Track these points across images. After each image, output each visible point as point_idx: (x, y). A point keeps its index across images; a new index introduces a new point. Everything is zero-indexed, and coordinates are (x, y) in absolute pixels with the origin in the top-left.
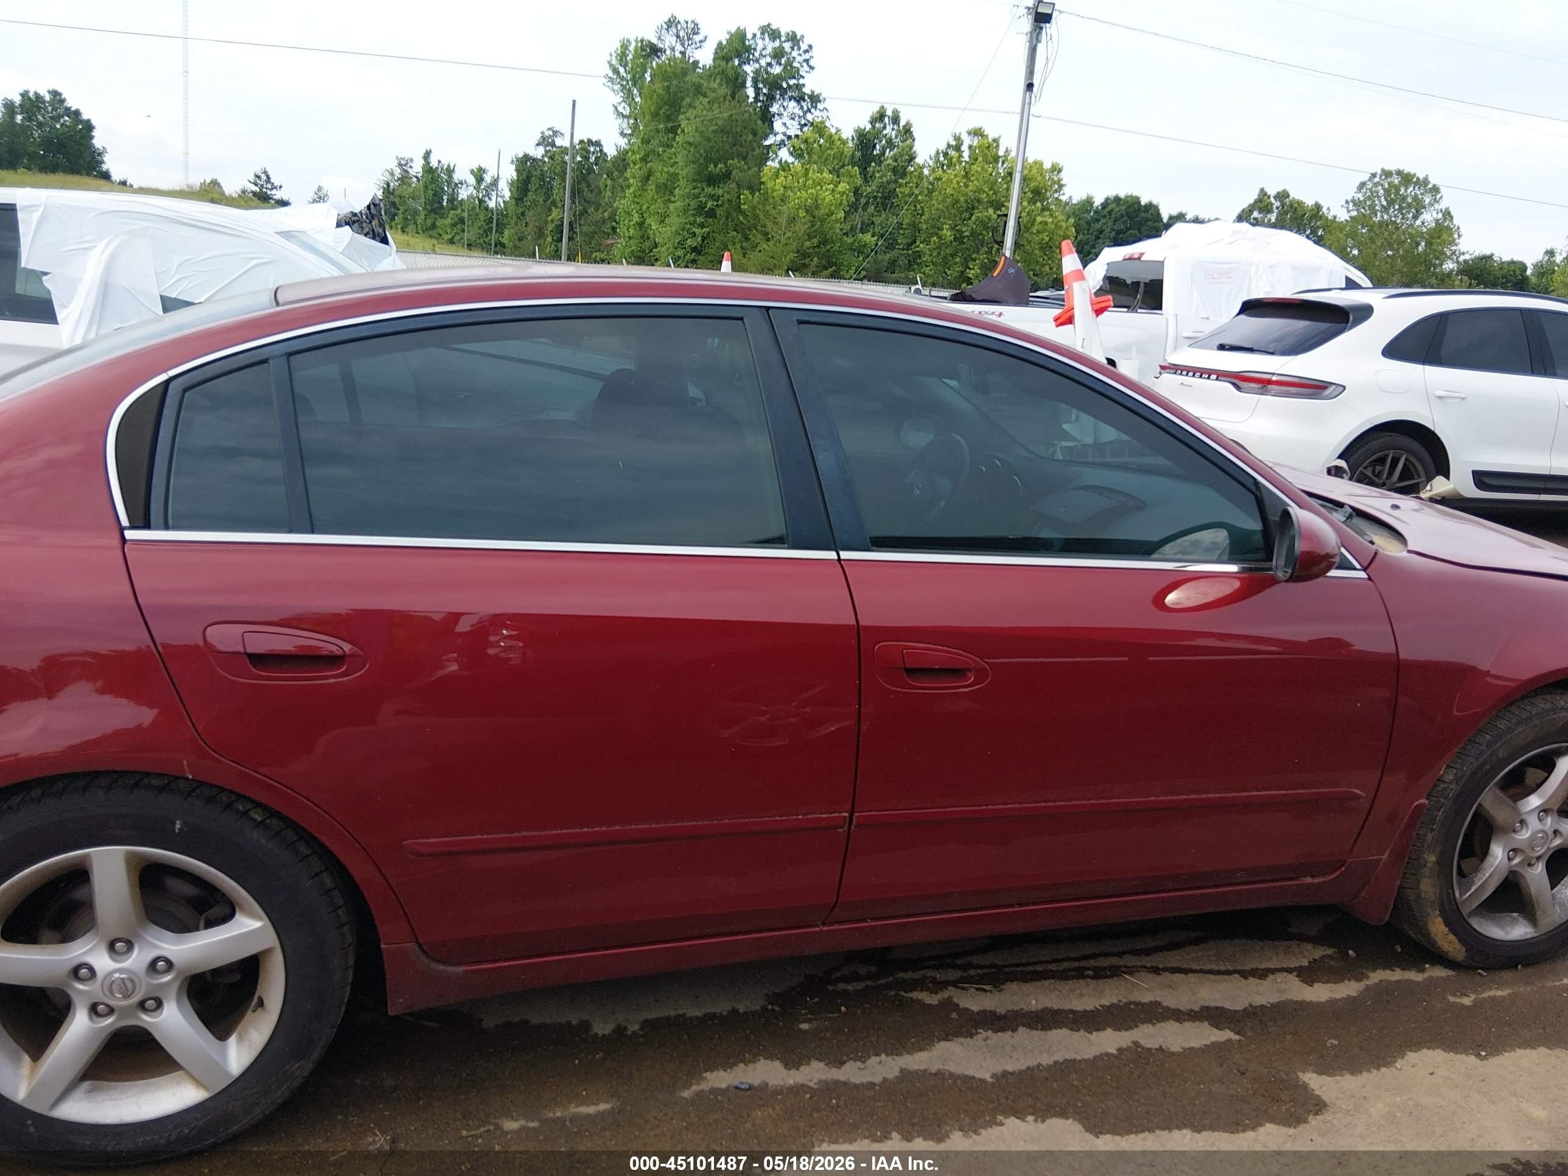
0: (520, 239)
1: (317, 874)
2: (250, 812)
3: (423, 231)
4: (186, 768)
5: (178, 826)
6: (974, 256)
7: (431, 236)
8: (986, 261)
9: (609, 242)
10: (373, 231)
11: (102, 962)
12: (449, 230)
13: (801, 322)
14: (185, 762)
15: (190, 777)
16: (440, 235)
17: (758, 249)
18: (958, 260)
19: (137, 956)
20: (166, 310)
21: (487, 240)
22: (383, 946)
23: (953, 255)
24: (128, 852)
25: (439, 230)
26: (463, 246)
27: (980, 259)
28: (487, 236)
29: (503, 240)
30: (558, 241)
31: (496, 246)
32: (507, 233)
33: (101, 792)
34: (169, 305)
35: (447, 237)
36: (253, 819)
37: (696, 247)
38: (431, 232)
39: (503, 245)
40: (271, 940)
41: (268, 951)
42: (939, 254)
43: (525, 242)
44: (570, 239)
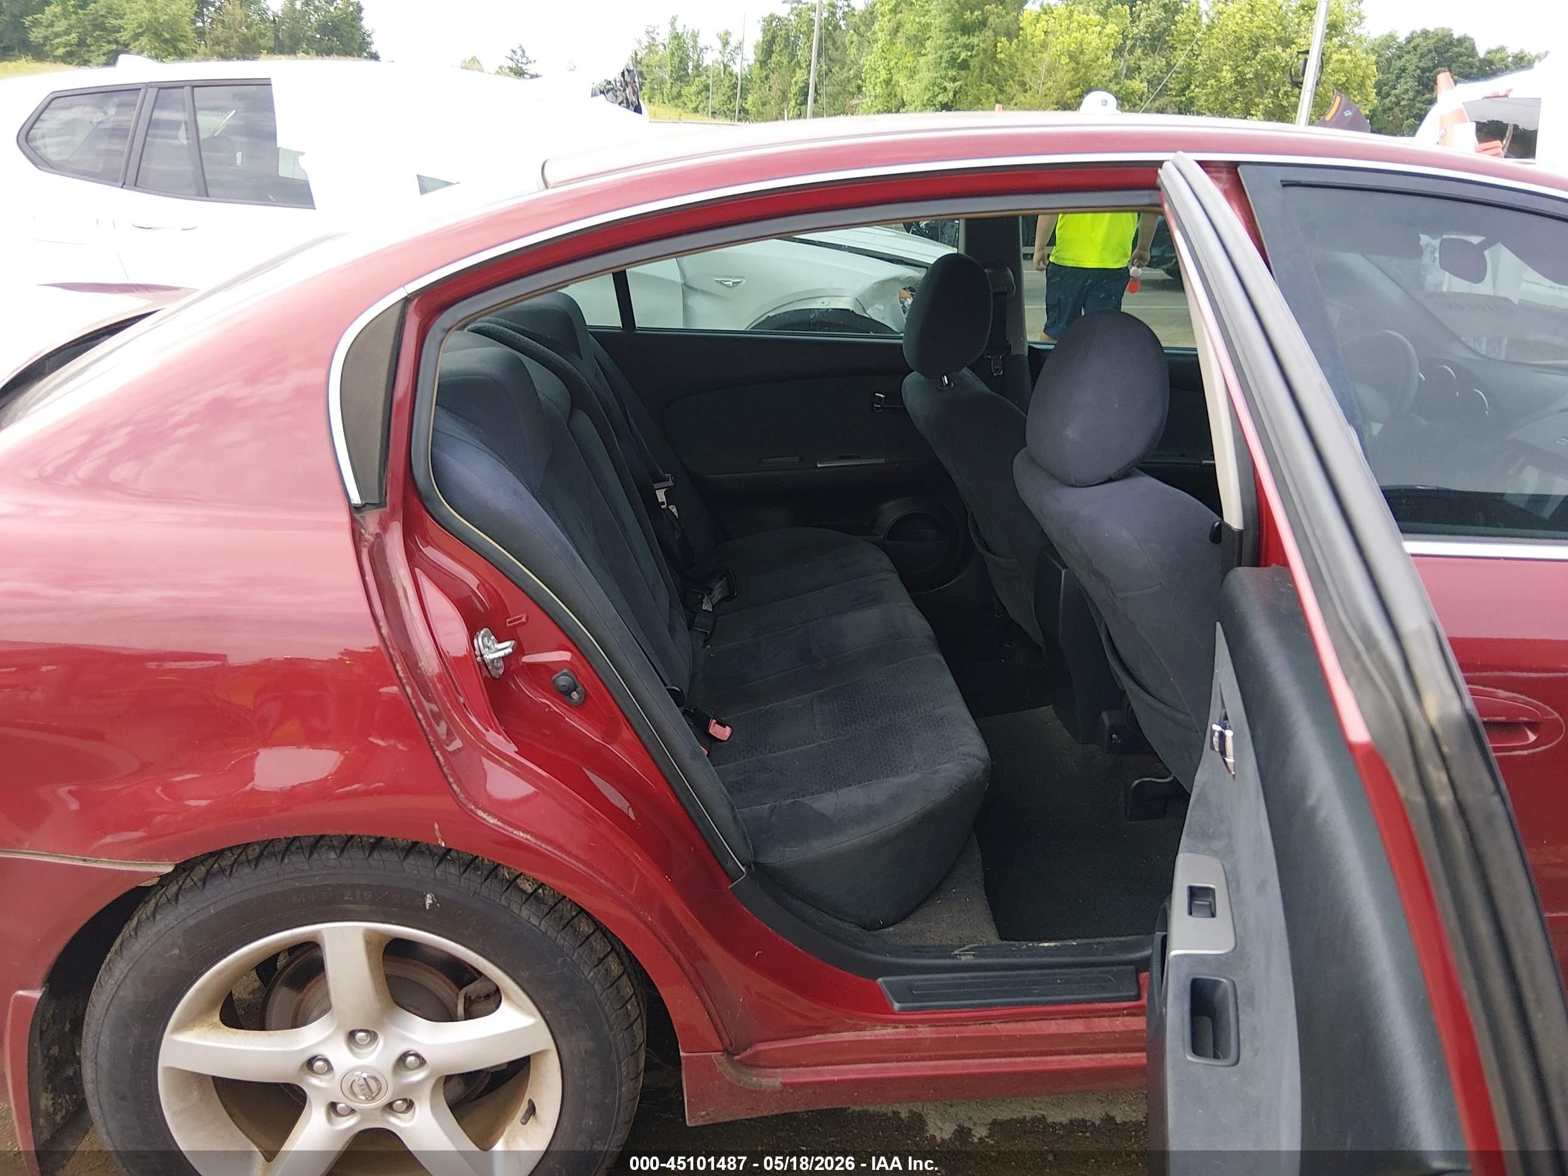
0: (764, 104)
1: (601, 961)
2: (518, 881)
3: (669, 101)
4: (438, 834)
5: (429, 901)
6: (1257, 100)
7: (676, 106)
8: (1271, 105)
9: (854, 102)
10: (627, 99)
11: (341, 1056)
12: (694, 98)
13: (1286, 184)
14: (436, 826)
15: (443, 845)
16: (685, 104)
17: (1014, 102)
18: (1238, 105)
19: (382, 1050)
20: (423, 191)
21: (731, 107)
22: (682, 1054)
23: (1233, 101)
24: (368, 930)
25: (684, 99)
26: (707, 114)
27: (1263, 104)
28: (731, 102)
29: (746, 106)
30: (801, 105)
31: (740, 113)
32: (750, 98)
33: (333, 855)
34: (426, 185)
35: (691, 106)
36: (523, 891)
37: (947, 103)
38: (676, 101)
39: (746, 112)
40: (543, 1040)
41: (542, 1053)
42: (1217, 99)
43: (768, 107)
44: (815, 101)
